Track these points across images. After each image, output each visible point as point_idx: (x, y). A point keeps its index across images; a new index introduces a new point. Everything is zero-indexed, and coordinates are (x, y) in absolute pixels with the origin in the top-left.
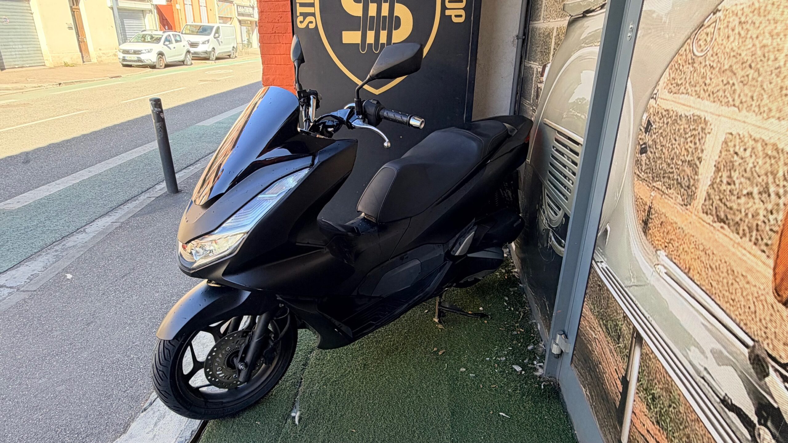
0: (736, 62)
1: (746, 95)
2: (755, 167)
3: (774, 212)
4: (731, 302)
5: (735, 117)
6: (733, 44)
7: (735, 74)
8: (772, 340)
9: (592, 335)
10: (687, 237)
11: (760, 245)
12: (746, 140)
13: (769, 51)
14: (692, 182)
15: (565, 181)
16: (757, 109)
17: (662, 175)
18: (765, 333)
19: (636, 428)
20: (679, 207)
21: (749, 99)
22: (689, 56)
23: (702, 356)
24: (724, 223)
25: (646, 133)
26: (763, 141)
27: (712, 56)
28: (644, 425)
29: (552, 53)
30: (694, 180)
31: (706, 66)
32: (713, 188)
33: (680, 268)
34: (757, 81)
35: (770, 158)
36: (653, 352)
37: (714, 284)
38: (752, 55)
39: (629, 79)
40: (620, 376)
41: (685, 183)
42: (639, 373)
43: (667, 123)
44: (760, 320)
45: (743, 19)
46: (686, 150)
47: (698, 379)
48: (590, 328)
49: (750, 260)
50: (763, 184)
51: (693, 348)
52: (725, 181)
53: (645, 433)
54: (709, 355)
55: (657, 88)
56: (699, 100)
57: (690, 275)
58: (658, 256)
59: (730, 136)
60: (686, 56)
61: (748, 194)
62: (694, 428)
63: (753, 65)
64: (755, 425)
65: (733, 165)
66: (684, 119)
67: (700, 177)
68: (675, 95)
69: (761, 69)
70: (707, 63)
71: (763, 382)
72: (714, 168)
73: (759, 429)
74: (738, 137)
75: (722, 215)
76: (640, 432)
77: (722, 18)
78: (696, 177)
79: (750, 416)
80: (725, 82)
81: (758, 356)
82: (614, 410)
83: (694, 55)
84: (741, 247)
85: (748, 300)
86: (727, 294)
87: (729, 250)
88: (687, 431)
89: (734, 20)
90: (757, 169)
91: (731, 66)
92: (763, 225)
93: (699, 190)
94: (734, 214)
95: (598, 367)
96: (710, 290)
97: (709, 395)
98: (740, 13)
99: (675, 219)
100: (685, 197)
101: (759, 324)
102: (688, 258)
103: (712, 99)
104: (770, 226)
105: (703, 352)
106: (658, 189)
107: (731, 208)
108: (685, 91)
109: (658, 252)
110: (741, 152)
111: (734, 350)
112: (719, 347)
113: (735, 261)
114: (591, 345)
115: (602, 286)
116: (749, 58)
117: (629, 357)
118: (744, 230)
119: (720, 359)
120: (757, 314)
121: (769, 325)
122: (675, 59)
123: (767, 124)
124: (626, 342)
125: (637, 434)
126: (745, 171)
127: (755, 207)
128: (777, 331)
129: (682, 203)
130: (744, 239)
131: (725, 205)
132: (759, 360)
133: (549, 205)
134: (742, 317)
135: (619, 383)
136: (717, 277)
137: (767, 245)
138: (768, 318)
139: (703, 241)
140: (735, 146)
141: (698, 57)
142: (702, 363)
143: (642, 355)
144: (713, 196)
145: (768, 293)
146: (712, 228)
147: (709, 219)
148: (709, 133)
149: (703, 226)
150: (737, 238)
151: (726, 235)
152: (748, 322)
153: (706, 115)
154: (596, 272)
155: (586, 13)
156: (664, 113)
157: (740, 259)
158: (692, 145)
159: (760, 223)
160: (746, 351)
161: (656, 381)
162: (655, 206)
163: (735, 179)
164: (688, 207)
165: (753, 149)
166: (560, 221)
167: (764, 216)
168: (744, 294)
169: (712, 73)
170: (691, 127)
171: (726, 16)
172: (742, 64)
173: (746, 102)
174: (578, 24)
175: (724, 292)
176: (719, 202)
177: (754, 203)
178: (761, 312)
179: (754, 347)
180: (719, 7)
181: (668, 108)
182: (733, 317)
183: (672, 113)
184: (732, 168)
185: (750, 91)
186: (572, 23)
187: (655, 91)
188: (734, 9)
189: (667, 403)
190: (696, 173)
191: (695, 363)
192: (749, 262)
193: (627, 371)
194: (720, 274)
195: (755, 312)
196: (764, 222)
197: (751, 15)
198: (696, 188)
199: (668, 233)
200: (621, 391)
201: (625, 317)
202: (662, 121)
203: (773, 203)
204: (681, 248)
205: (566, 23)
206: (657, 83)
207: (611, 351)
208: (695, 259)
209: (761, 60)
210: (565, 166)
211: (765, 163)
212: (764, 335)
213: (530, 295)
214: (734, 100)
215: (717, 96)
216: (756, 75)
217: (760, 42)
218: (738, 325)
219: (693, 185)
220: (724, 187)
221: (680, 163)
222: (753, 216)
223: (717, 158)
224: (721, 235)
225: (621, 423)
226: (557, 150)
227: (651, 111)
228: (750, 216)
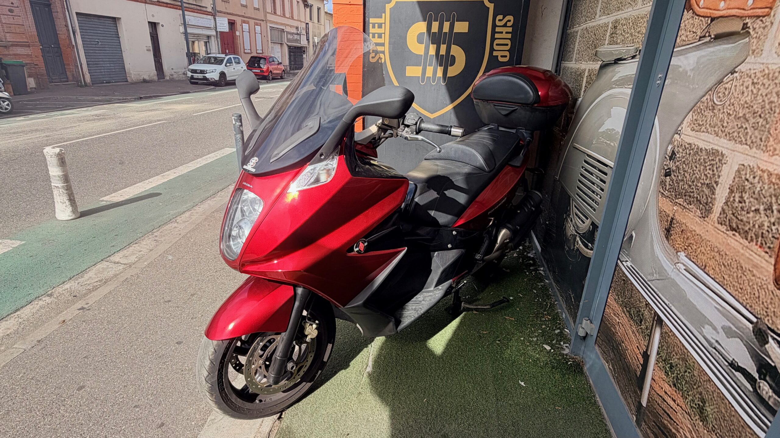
0: (749, 112)
1: (756, 137)
2: (762, 190)
3: (776, 224)
4: (740, 290)
5: (747, 152)
6: (747, 99)
7: (748, 121)
8: (771, 317)
9: (616, 320)
10: (704, 242)
11: (764, 248)
12: (755, 170)
13: (775, 107)
14: (709, 200)
15: (594, 196)
16: (764, 148)
17: (683, 194)
18: (766, 312)
19: (655, 391)
20: (697, 219)
21: (759, 140)
22: (710, 104)
23: (714, 332)
24: (736, 231)
25: (670, 160)
26: (769, 171)
27: (729, 105)
28: (662, 388)
29: (583, 89)
30: (711, 198)
31: (724, 112)
32: (728, 205)
33: (697, 266)
34: (765, 127)
35: (774, 184)
36: (671, 331)
37: (726, 277)
38: (762, 108)
39: (657, 117)
40: (642, 352)
41: (704, 200)
42: (659, 348)
43: (690, 154)
44: (763, 303)
45: (755, 81)
46: (705, 175)
47: (710, 349)
48: (615, 314)
49: (757, 260)
50: (768, 203)
51: (707, 326)
52: (737, 200)
53: (662, 394)
54: (721, 330)
55: (682, 126)
56: (718, 138)
57: (706, 270)
58: (678, 257)
59: (743, 167)
60: (707, 103)
61: (756, 210)
62: (705, 386)
63: (762, 115)
64: (756, 380)
65: (744, 188)
66: (704, 152)
67: (716, 196)
68: (697, 133)
69: (769, 119)
70: (725, 110)
71: (764, 348)
72: (728, 190)
73: (759, 383)
74: (748, 168)
75: (734, 226)
76: (658, 394)
77: (738, 78)
78: (713, 196)
79: (752, 373)
80: (739, 126)
81: (760, 329)
82: (635, 378)
83: (714, 103)
84: (749, 249)
85: (754, 288)
86: (736, 284)
87: (739, 252)
88: (700, 389)
89: (748, 81)
90: (763, 192)
91: (744, 115)
92: (767, 233)
93: (716, 206)
94: (744, 225)
95: (621, 345)
96: (722, 282)
97: (719, 361)
98: (753, 76)
99: (694, 228)
100: (704, 211)
101: (762, 306)
102: (705, 258)
103: (728, 138)
104: (772, 234)
105: (715, 329)
106: (680, 204)
107: (742, 221)
108: (705, 130)
109: (679, 254)
110: (751, 179)
111: (740, 325)
112: (728, 324)
113: (744, 260)
114: (615, 328)
115: (626, 280)
116: (760, 110)
117: (650, 336)
118: (751, 237)
119: (729, 333)
120: (761, 299)
121: (770, 306)
122: (698, 105)
123: (772, 159)
124: (647, 324)
125: (656, 395)
126: (754, 193)
127: (761, 220)
128: (775, 310)
129: (701, 215)
130: (751, 243)
131: (737, 218)
132: (761, 332)
133: (577, 215)
134: (748, 301)
135: (640, 357)
136: (729, 272)
137: (769, 248)
138: (769, 301)
139: (718, 245)
140: (746, 174)
141: (718, 105)
142: (714, 337)
143: (661, 333)
144: (727, 211)
145: (769, 283)
146: (726, 235)
147: (723, 228)
148: (725, 163)
149: (719, 234)
150: (746, 243)
151: (737, 241)
152: (753, 305)
153: (723, 149)
154: (621, 269)
155: (617, 61)
156: (687, 146)
157: (748, 258)
158: (711, 172)
159: (764, 232)
160: (750, 326)
161: (674, 353)
162: (677, 217)
163: (745, 198)
164: (706, 219)
165: (760, 177)
166: (588, 228)
167: (768, 227)
168: (751, 284)
169: (729, 118)
170: (710, 158)
171: (741, 77)
172: (754, 114)
173: (756, 142)
174: (610, 69)
175: (734, 283)
176: (731, 216)
177: (761, 217)
178: (764, 297)
179: (757, 322)
180: (736, 70)
181: (690, 142)
182: (741, 301)
183: (694, 146)
184: (743, 191)
185: (760, 134)
186: (603, 67)
187: (680, 129)
188: (748, 72)
189: (683, 370)
190: (713, 193)
191: (709, 337)
192: (755, 260)
193: (647, 347)
194: (731, 269)
195: (759, 297)
196: (768, 231)
197: (762, 78)
198: (713, 205)
199: (687, 239)
200: (642, 363)
201: (648, 304)
202: (685, 152)
203: (775, 217)
204: (699, 249)
205: (597, 65)
206: (682, 123)
207: (633, 332)
208: (711, 259)
209: (769, 113)
210: (593, 184)
211: (770, 188)
212: (765, 314)
213: (555, 290)
214: (746, 140)
215: (733, 136)
216: (764, 123)
217: (768, 99)
218: (745, 307)
219: (710, 202)
220: (736, 204)
221: (700, 185)
222: (759, 227)
223: (731, 182)
224: (733, 241)
225: (641, 388)
226: (586, 170)
227: (676, 143)
228: (757, 226)
